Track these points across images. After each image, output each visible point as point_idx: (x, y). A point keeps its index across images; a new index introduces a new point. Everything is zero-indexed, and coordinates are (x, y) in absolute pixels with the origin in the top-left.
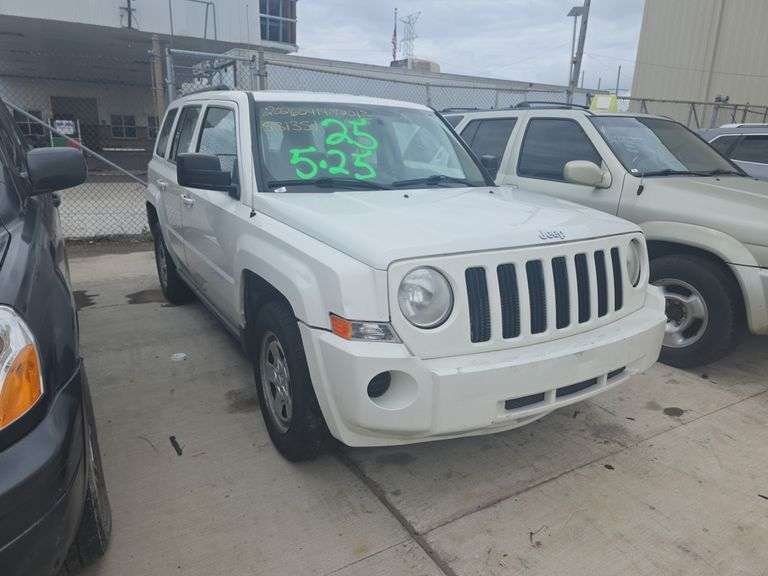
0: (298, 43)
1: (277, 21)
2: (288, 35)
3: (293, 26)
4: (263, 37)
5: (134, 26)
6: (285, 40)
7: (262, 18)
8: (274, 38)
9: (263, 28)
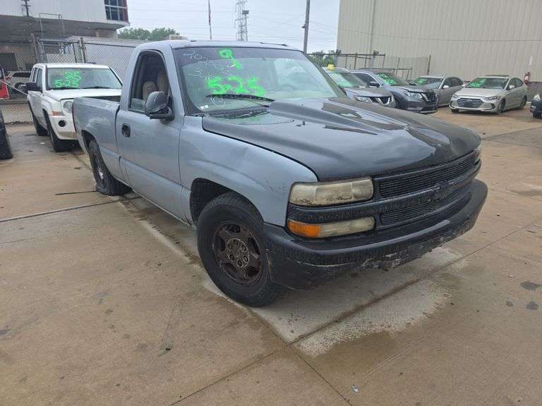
0: (129, 20)
1: (116, 9)
2: (123, 16)
3: (126, 11)
4: (108, 18)
5: (30, 15)
6: (122, 19)
7: (106, 8)
8: (115, 18)
9: (107, 13)
